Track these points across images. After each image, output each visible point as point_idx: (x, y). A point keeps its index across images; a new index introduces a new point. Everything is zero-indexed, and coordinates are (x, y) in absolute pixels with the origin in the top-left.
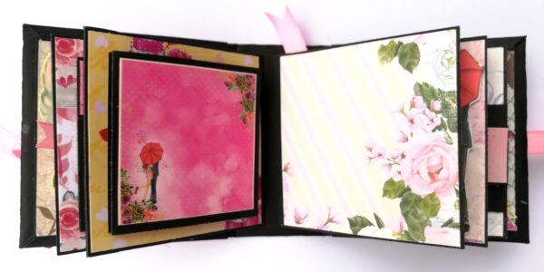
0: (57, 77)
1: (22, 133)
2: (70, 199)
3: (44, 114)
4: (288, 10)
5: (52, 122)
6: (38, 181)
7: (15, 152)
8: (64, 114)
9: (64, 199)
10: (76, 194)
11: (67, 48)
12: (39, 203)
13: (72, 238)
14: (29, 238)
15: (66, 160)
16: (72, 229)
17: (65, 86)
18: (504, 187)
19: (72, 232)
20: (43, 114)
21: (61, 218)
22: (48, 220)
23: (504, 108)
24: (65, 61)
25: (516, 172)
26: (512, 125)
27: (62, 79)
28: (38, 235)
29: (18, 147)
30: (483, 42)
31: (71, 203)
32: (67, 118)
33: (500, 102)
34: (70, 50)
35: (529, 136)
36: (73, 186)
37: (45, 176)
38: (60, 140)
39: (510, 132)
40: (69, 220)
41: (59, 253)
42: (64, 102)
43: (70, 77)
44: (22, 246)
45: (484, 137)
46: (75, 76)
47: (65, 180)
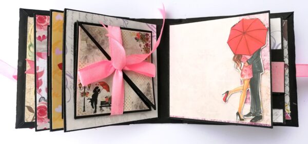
0: (37, 36)
1: (18, 66)
2: (43, 101)
3: (30, 56)
5: (34, 60)
6: (26, 92)
7: (14, 77)
8: (40, 55)
9: (39, 101)
10: (46, 98)
11: (42, 21)
12: (26, 105)
13: (44, 122)
14: (21, 123)
15: (41, 80)
16: (44, 117)
17: (41, 41)
18: (283, 95)
19: (43, 119)
21: (38, 111)
22: (31, 113)
23: (282, 51)
24: (41, 27)
25: (290, 87)
26: (287, 61)
27: (39, 37)
28: (26, 121)
29: (16, 74)
30: (268, 14)
31: (43, 103)
32: (41, 58)
33: (280, 48)
34: (44, 22)
35: (297, 67)
36: (44, 94)
37: (30, 89)
38: (38, 69)
39: (285, 65)
40: (42, 112)
41: (36, 130)
42: (41, 49)
43: (44, 36)
44: (17, 127)
45: (269, 66)
46: (46, 35)
47: (40, 91)
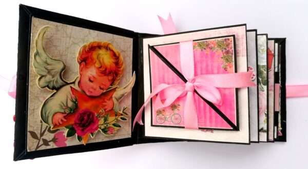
4: (170, 16)
12: (29, 129)
14: (21, 153)
20: (35, 68)
22: (35, 140)
23: (278, 73)
26: (280, 82)
28: (28, 151)
30: (273, 41)
37: (34, 110)
44: (16, 159)
45: (273, 88)
